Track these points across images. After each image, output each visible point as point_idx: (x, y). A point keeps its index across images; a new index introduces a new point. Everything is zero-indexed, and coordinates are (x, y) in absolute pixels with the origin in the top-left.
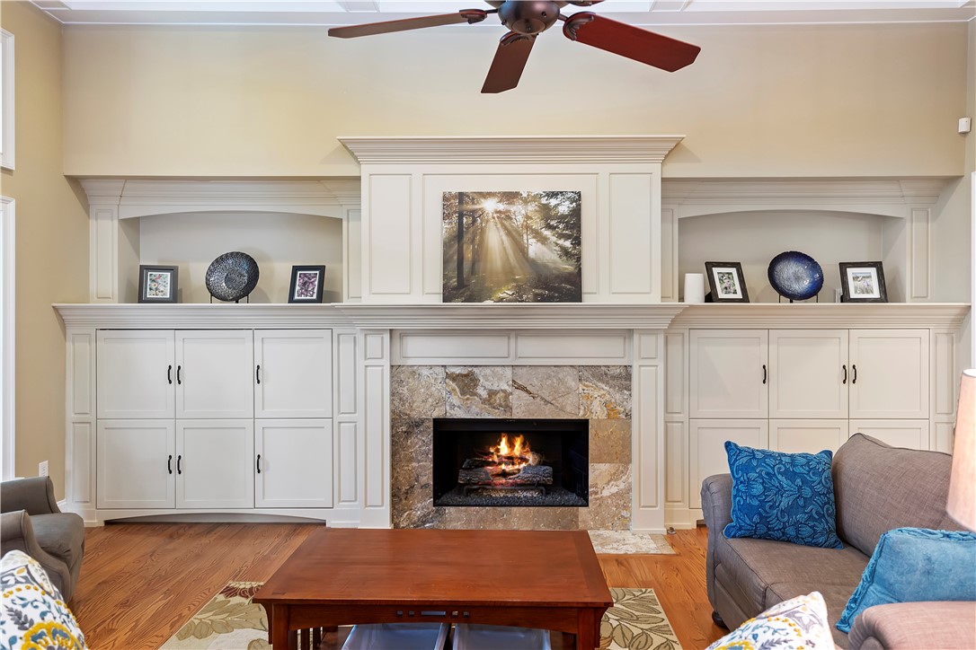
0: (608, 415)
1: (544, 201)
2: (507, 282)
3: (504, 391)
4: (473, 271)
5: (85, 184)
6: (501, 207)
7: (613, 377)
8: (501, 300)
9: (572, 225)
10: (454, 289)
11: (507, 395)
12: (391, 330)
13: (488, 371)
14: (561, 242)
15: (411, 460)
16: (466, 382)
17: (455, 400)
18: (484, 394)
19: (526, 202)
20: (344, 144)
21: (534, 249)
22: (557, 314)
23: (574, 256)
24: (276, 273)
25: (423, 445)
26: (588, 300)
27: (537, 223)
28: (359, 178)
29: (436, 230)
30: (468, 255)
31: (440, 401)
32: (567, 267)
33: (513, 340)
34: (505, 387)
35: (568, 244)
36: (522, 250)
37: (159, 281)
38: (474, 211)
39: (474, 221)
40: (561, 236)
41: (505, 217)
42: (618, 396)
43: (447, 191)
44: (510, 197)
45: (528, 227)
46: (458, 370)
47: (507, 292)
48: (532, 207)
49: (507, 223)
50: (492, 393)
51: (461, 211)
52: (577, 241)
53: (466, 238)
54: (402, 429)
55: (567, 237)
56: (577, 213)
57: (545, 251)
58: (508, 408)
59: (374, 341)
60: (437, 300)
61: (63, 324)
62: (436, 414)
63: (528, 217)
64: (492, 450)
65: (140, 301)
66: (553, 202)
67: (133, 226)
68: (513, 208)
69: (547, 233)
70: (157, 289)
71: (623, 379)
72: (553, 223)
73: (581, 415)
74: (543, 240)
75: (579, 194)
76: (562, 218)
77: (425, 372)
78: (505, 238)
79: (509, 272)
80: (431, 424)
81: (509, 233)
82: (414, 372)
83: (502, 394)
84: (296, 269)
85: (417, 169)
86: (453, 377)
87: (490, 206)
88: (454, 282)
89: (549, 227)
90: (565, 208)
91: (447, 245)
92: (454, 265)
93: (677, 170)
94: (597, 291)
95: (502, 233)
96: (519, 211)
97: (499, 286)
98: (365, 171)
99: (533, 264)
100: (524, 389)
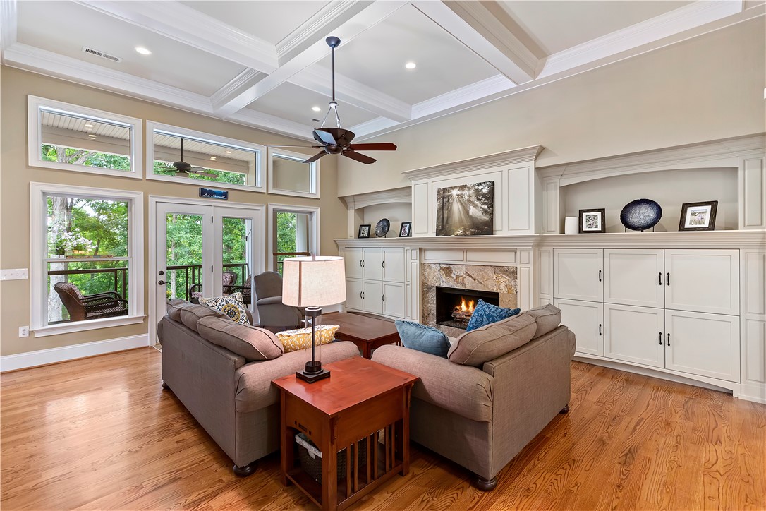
0: (508, 291)
1: (476, 188)
2: (460, 227)
3: (462, 276)
4: (447, 223)
5: (346, 199)
6: (459, 193)
7: (510, 273)
8: (458, 235)
9: (490, 197)
10: (440, 230)
11: (463, 278)
12: (420, 249)
13: (456, 267)
14: (483, 206)
15: (428, 303)
16: (448, 271)
17: (444, 278)
18: (455, 277)
19: (469, 189)
20: (404, 174)
21: (472, 211)
22: (482, 241)
23: (491, 214)
24: (395, 227)
25: (432, 297)
26: (498, 234)
27: (473, 199)
28: (411, 187)
30: (446, 215)
31: (438, 279)
32: (486, 218)
33: (465, 253)
34: (462, 274)
35: (486, 207)
36: (466, 211)
38: (449, 196)
39: (449, 200)
40: (483, 204)
41: (460, 196)
42: (513, 282)
43: (439, 188)
44: (463, 187)
45: (470, 201)
46: (444, 266)
47: (460, 231)
48: (471, 191)
49: (461, 200)
50: (457, 277)
51: (444, 195)
52: (491, 205)
53: (446, 208)
54: (425, 289)
55: (485, 204)
56: (492, 192)
57: (476, 212)
58: (464, 284)
59: (414, 252)
60: (434, 235)
61: (337, 246)
62: (437, 284)
63: (470, 196)
64: (458, 308)
65: (359, 238)
66: (481, 187)
67: (361, 211)
68: (464, 193)
69: (477, 203)
71: (512, 273)
72: (480, 198)
73: (495, 290)
74: (475, 206)
75: (493, 183)
76: (484, 195)
77: (433, 266)
78: (460, 206)
79: (461, 222)
80: (435, 289)
81: (462, 204)
82: (429, 266)
83: (461, 278)
85: (429, 180)
86: (443, 269)
87: (454, 193)
88: (440, 227)
89: (478, 200)
90: (485, 190)
91: (438, 212)
92: (440, 220)
93: (543, 162)
94: (501, 229)
95: (459, 204)
96: (466, 193)
97: (457, 228)
98: (413, 183)
99: (471, 217)
100: (470, 276)
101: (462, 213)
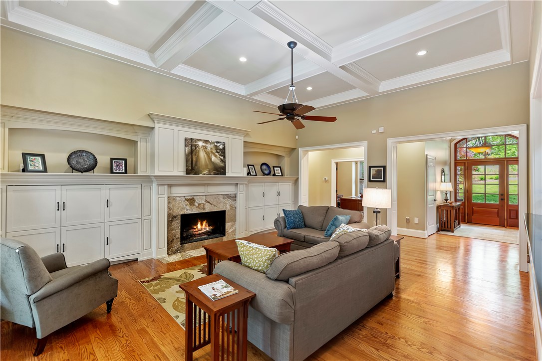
0: (231, 209)
1: (216, 144)
2: (206, 169)
3: (203, 203)
4: (196, 165)
6: (204, 144)
8: (205, 174)
9: (223, 152)
10: (190, 170)
11: (204, 204)
12: (168, 185)
13: (198, 197)
14: (220, 157)
15: (173, 230)
16: (191, 201)
17: (188, 207)
18: (197, 205)
19: (211, 144)
20: (149, 115)
21: (213, 159)
22: (219, 179)
23: (223, 161)
25: (177, 224)
26: (227, 175)
27: (214, 151)
28: (153, 128)
29: (181, 151)
30: (194, 159)
31: (183, 208)
32: (222, 165)
33: (206, 187)
35: (222, 158)
36: (210, 159)
37: (35, 161)
38: (196, 145)
39: (196, 148)
40: (220, 155)
41: (205, 148)
42: (233, 203)
43: (187, 137)
44: (206, 141)
45: (211, 152)
46: (189, 198)
47: (206, 172)
48: (212, 146)
49: (206, 150)
50: (199, 204)
51: (191, 144)
52: (225, 157)
53: (194, 153)
54: (171, 218)
55: (222, 156)
56: (224, 148)
57: (216, 160)
58: (204, 209)
59: (162, 188)
60: (183, 174)
62: (181, 213)
63: (212, 149)
64: (195, 227)
66: (218, 145)
68: (207, 145)
69: (217, 154)
70: (34, 165)
71: (234, 197)
73: (224, 210)
74: (216, 156)
75: (225, 143)
76: (220, 150)
77: (178, 199)
78: (205, 154)
79: (206, 165)
80: (180, 217)
81: (206, 153)
82: (174, 199)
83: (202, 204)
84: (112, 159)
85: (175, 128)
86: (187, 200)
87: (200, 144)
88: (190, 168)
89: (217, 152)
90: (221, 147)
91: (187, 156)
92: (190, 162)
93: (247, 139)
94: (230, 172)
95: (204, 153)
96: (209, 146)
97: (204, 169)
98: (157, 126)
99: (213, 163)
100: (209, 202)
101: (207, 159)
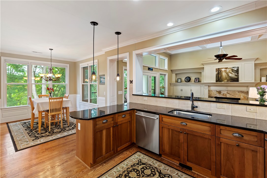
0: (244, 98)
1: (232, 68)
4: (220, 78)
6: (225, 70)
7: (245, 93)
8: (225, 82)
9: (237, 71)
10: (218, 80)
11: (226, 94)
12: (208, 86)
13: (223, 91)
14: (235, 74)
16: (220, 92)
17: (218, 94)
18: (222, 94)
19: (229, 69)
20: (202, 64)
21: (230, 75)
22: (235, 83)
24: (193, 79)
26: (240, 82)
27: (231, 71)
29: (215, 73)
30: (220, 76)
31: (215, 95)
32: (236, 77)
33: (227, 87)
34: (226, 93)
35: (236, 74)
36: (228, 75)
38: (221, 70)
39: (221, 72)
40: (235, 73)
42: (246, 95)
43: (216, 68)
44: (226, 68)
45: (229, 72)
46: (218, 91)
47: (226, 81)
48: (230, 69)
49: (226, 72)
50: (223, 94)
51: (219, 70)
52: (238, 73)
53: (219, 74)
56: (238, 69)
57: (232, 75)
58: (226, 96)
59: (206, 87)
60: (215, 82)
61: (170, 85)
63: (229, 71)
65: (177, 82)
66: (234, 68)
68: (227, 70)
70: (179, 81)
71: (247, 93)
72: (234, 71)
73: (239, 98)
74: (232, 74)
75: (238, 67)
76: (235, 71)
77: (213, 91)
78: (226, 74)
79: (226, 78)
80: (215, 97)
81: (226, 73)
82: (211, 91)
84: (195, 78)
86: (218, 92)
87: (223, 70)
88: (217, 80)
89: (233, 72)
90: (236, 69)
91: (216, 75)
92: (218, 77)
93: (258, 62)
94: (241, 80)
96: (228, 70)
97: (225, 80)
98: (205, 66)
99: (230, 77)
100: (229, 94)
101: (226, 75)
